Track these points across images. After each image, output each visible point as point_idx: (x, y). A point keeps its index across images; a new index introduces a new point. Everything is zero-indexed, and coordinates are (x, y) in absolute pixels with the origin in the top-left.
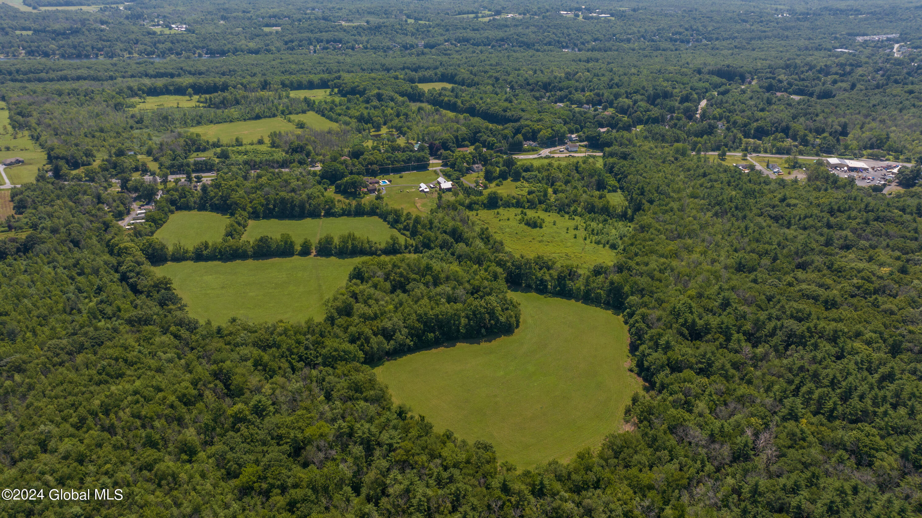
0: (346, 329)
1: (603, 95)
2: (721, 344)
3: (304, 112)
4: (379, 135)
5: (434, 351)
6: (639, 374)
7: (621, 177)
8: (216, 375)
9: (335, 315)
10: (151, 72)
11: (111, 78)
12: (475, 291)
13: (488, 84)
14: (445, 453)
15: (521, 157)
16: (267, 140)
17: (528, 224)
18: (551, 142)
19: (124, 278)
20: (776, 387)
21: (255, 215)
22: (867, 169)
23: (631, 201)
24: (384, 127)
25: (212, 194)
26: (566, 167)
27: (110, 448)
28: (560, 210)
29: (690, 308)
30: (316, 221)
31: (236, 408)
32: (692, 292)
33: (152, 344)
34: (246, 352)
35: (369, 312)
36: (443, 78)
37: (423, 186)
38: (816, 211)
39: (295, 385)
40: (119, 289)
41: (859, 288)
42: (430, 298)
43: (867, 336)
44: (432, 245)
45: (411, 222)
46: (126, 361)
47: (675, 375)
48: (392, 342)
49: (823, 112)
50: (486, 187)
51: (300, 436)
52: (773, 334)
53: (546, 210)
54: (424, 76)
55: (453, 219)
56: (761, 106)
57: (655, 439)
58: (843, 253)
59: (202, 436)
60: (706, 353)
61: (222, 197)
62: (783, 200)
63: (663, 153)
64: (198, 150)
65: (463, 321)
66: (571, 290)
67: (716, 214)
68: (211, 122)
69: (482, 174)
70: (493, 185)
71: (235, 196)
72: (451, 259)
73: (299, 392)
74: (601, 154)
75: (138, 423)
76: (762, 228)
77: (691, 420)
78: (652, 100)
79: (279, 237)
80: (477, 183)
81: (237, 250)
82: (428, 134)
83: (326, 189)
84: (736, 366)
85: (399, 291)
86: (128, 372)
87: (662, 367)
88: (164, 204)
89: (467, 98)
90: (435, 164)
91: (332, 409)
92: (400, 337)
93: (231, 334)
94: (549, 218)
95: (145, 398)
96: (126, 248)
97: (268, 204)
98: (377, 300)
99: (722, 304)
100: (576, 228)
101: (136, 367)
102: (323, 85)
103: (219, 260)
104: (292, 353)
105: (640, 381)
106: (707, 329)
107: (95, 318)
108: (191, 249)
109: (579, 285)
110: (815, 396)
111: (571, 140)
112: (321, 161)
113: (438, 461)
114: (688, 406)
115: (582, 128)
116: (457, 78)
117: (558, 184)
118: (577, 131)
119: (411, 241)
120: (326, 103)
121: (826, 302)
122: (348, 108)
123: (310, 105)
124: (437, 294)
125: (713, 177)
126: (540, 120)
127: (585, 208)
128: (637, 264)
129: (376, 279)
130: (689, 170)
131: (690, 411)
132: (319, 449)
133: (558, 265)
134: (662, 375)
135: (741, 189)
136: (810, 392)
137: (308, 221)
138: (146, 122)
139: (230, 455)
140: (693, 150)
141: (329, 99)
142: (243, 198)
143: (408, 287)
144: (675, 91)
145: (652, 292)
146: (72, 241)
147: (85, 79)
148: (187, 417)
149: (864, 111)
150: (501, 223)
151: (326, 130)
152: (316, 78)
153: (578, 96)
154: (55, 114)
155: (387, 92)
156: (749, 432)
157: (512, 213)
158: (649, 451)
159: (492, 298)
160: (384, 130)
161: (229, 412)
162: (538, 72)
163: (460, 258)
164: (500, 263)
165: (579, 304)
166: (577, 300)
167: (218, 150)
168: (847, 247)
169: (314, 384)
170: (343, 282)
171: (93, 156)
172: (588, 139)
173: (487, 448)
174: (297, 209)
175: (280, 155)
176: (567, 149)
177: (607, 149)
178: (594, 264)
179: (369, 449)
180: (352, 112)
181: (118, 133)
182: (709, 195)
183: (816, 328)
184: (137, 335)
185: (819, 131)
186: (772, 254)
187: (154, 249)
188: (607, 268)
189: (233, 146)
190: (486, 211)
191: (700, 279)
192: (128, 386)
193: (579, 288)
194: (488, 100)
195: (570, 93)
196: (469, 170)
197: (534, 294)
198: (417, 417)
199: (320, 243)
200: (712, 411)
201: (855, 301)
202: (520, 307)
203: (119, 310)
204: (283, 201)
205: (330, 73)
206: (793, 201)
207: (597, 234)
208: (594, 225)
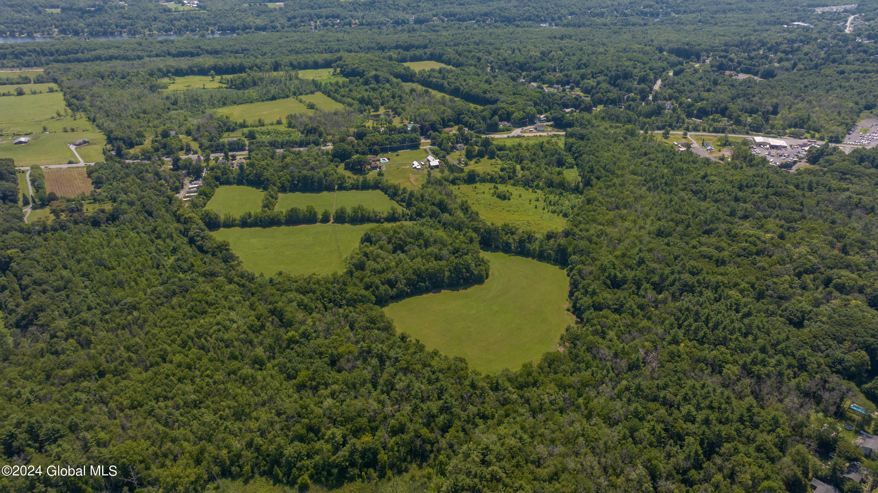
0: (361, 280)
1: (571, 76)
2: (633, 291)
3: (312, 93)
4: (378, 116)
5: (424, 296)
6: (574, 313)
7: (577, 156)
8: (273, 312)
9: (354, 269)
10: (173, 51)
11: (140, 58)
12: (455, 251)
13: (471, 65)
14: (433, 363)
15: (497, 136)
16: (284, 121)
17: (499, 197)
18: (521, 123)
19: (192, 241)
20: (667, 322)
21: (283, 189)
22: (785, 147)
23: (583, 177)
24: (382, 107)
25: (248, 172)
26: (533, 146)
27: (206, 360)
28: (525, 185)
29: (614, 265)
30: (332, 193)
31: (290, 334)
32: (618, 253)
33: (223, 290)
34: (292, 296)
35: (378, 267)
36: (432, 57)
37: (416, 164)
38: (729, 187)
39: (329, 318)
40: (189, 250)
41: (744, 250)
42: (422, 257)
43: (742, 286)
44: (424, 214)
45: (407, 195)
46: (207, 303)
47: (597, 312)
48: (395, 290)
49: (760, 92)
50: (466, 164)
51: (335, 352)
52: (672, 284)
53: (514, 185)
54: (415, 55)
55: (440, 193)
56: (707, 87)
57: (577, 356)
58: (741, 222)
59: (267, 353)
60: (620, 297)
61: (256, 174)
62: (704, 177)
63: (615, 133)
64: (228, 130)
65: (447, 274)
66: (529, 250)
67: (649, 189)
68: (235, 103)
69: (464, 152)
70: (472, 162)
71: (267, 174)
72: (438, 226)
73: (332, 323)
74: (564, 133)
75: (222, 344)
76: (683, 200)
77: (603, 344)
78: (614, 81)
79: (305, 209)
80: (460, 161)
81: (273, 219)
82: (419, 115)
83: (337, 166)
84: (641, 307)
85: (399, 252)
86: (210, 310)
87: (589, 308)
88: (211, 180)
89: (453, 80)
90: (425, 143)
91: (355, 335)
92: (400, 285)
93: (279, 283)
94: (515, 191)
95: (224, 327)
96: (190, 218)
97: (293, 181)
98: (383, 259)
99: (639, 262)
100: (537, 200)
101: (214, 306)
102: (327, 65)
103: (260, 226)
104: (324, 297)
105: (574, 318)
106: (624, 281)
107: (176, 271)
108: (238, 218)
109: (535, 246)
110: (693, 328)
111: (540, 120)
112: (331, 141)
113: (428, 369)
114: (603, 335)
115: (550, 109)
116: (444, 57)
117: (525, 162)
118: (546, 111)
119: (408, 212)
120: (331, 84)
121: (717, 261)
122: (350, 90)
123: (317, 86)
124: (428, 254)
125: (652, 156)
126: (514, 103)
127: (546, 183)
128: (581, 230)
129: (381, 243)
130: (634, 149)
131: (604, 338)
132: (348, 361)
133: (520, 231)
134: (588, 312)
135: (671, 168)
136: (690, 325)
137: (325, 193)
138: (180, 103)
139: (289, 365)
140: (642, 129)
141: (334, 80)
142: (273, 175)
143: (405, 249)
144: (636, 70)
145: (589, 253)
146: (146, 212)
147: (116, 58)
148: (255, 340)
149: (795, 93)
150: (478, 196)
151: (333, 111)
152: (320, 58)
153: (549, 76)
154: (105, 98)
155: (383, 74)
156: (642, 352)
157: (487, 187)
158: (572, 364)
159: (468, 258)
160: (382, 111)
161: (285, 337)
162: (517, 52)
163: (444, 225)
164: (476, 230)
165: (535, 261)
166: (533, 258)
167: (246, 130)
168: (745, 217)
169: (342, 318)
170: (357, 245)
171: (144, 136)
172: (554, 119)
173: (462, 360)
174: (316, 184)
175: (297, 136)
176: (536, 129)
177: (569, 130)
178: (549, 230)
179: (382, 361)
180: (354, 94)
181: (159, 115)
182: (646, 172)
183: (704, 280)
184: (211, 284)
185: (752, 112)
186: (686, 223)
187: (210, 218)
188: (556, 234)
189: (256, 126)
190: (466, 185)
191: (627, 242)
192: (211, 320)
193: (535, 249)
194: (471, 82)
195: (543, 73)
196: (453, 148)
197: (501, 254)
198: (414, 341)
199: (336, 213)
200: (619, 338)
201: (739, 260)
202: (490, 264)
203: (193, 265)
204: (305, 177)
205: (331, 52)
206: (713, 178)
207: (554, 205)
208: (552, 197)
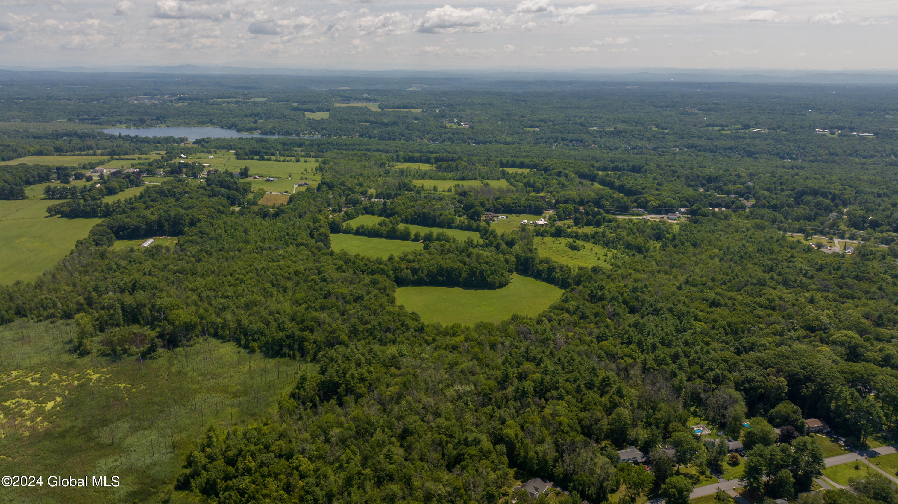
3: (498, 179)
15: (623, 217)
16: (453, 190)
17: (570, 247)
18: (659, 212)
19: (311, 232)
21: (406, 221)
24: (544, 192)
26: (648, 226)
28: (604, 244)
37: (524, 221)
50: (569, 228)
55: (521, 237)
61: (392, 209)
68: (431, 178)
69: (574, 220)
70: (576, 227)
79: (403, 228)
90: (549, 213)
94: (591, 247)
97: (414, 215)
103: (367, 236)
108: (355, 228)
111: (680, 212)
120: (521, 176)
122: (524, 177)
123: (508, 176)
127: (623, 245)
137: (435, 228)
138: (391, 174)
140: (780, 229)
141: (525, 174)
150: (553, 244)
151: (500, 189)
157: (568, 240)
160: (542, 194)
176: (668, 217)
189: (429, 190)
190: (549, 237)
199: (425, 235)
202: (513, 281)
